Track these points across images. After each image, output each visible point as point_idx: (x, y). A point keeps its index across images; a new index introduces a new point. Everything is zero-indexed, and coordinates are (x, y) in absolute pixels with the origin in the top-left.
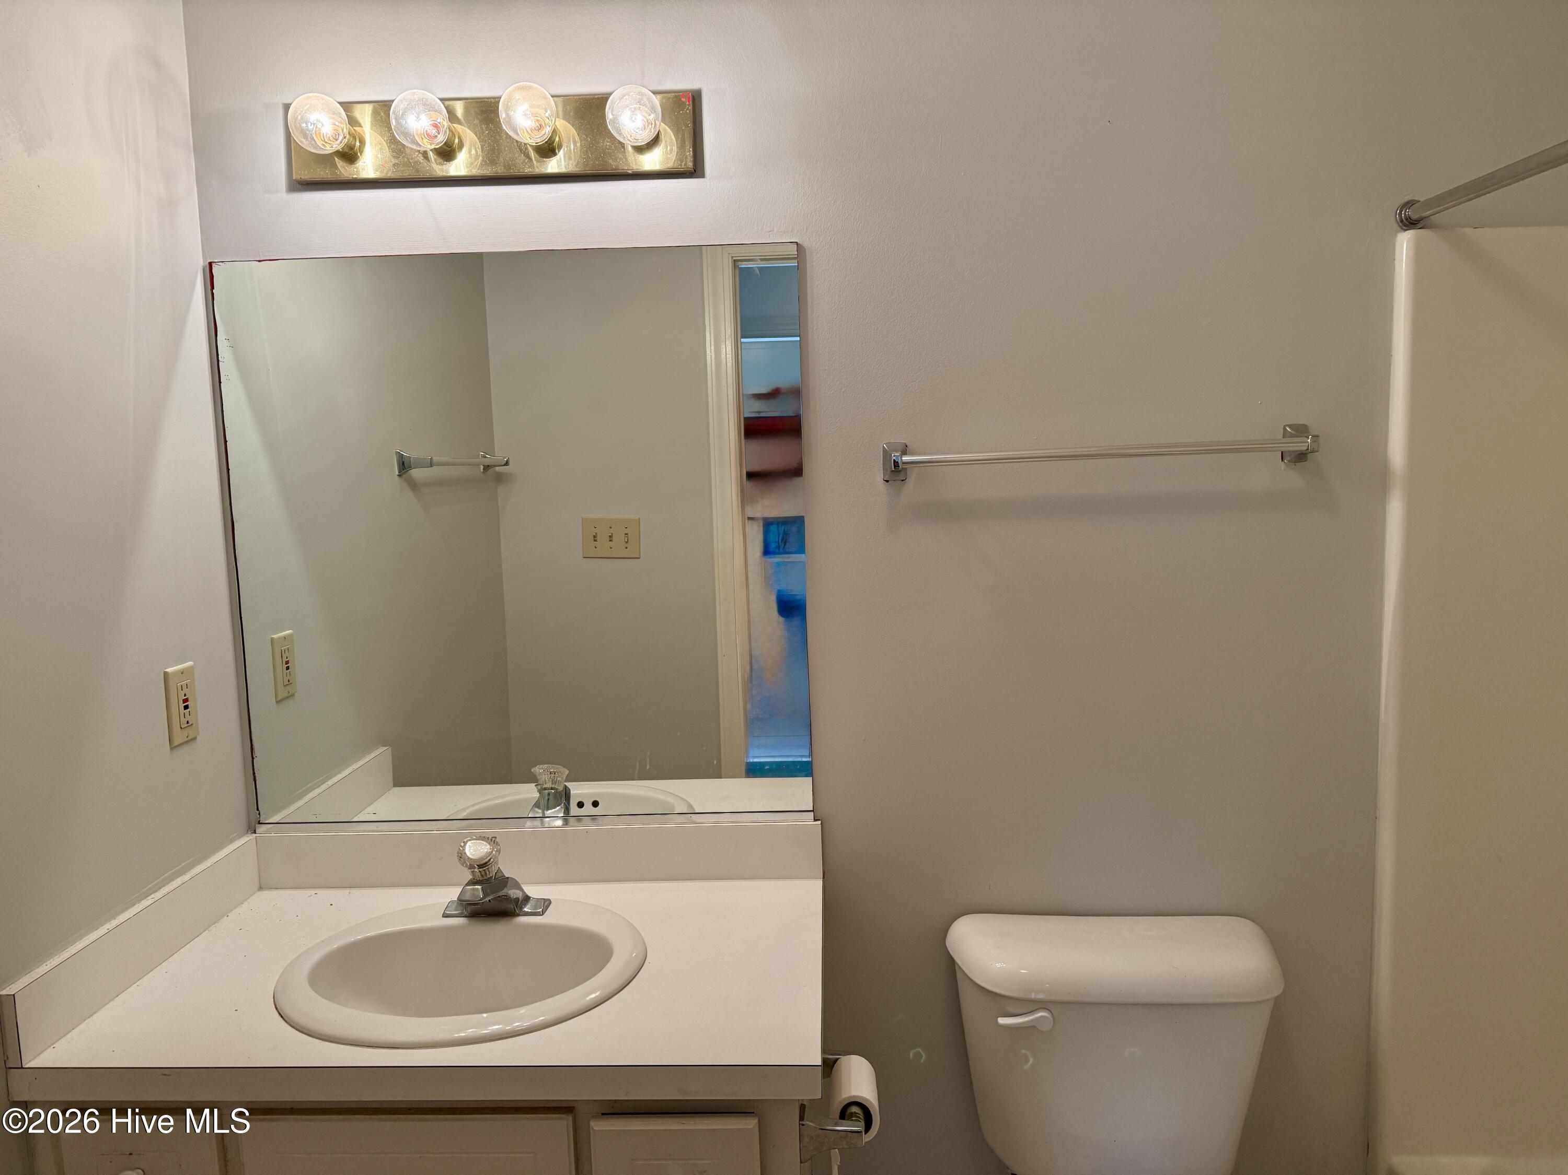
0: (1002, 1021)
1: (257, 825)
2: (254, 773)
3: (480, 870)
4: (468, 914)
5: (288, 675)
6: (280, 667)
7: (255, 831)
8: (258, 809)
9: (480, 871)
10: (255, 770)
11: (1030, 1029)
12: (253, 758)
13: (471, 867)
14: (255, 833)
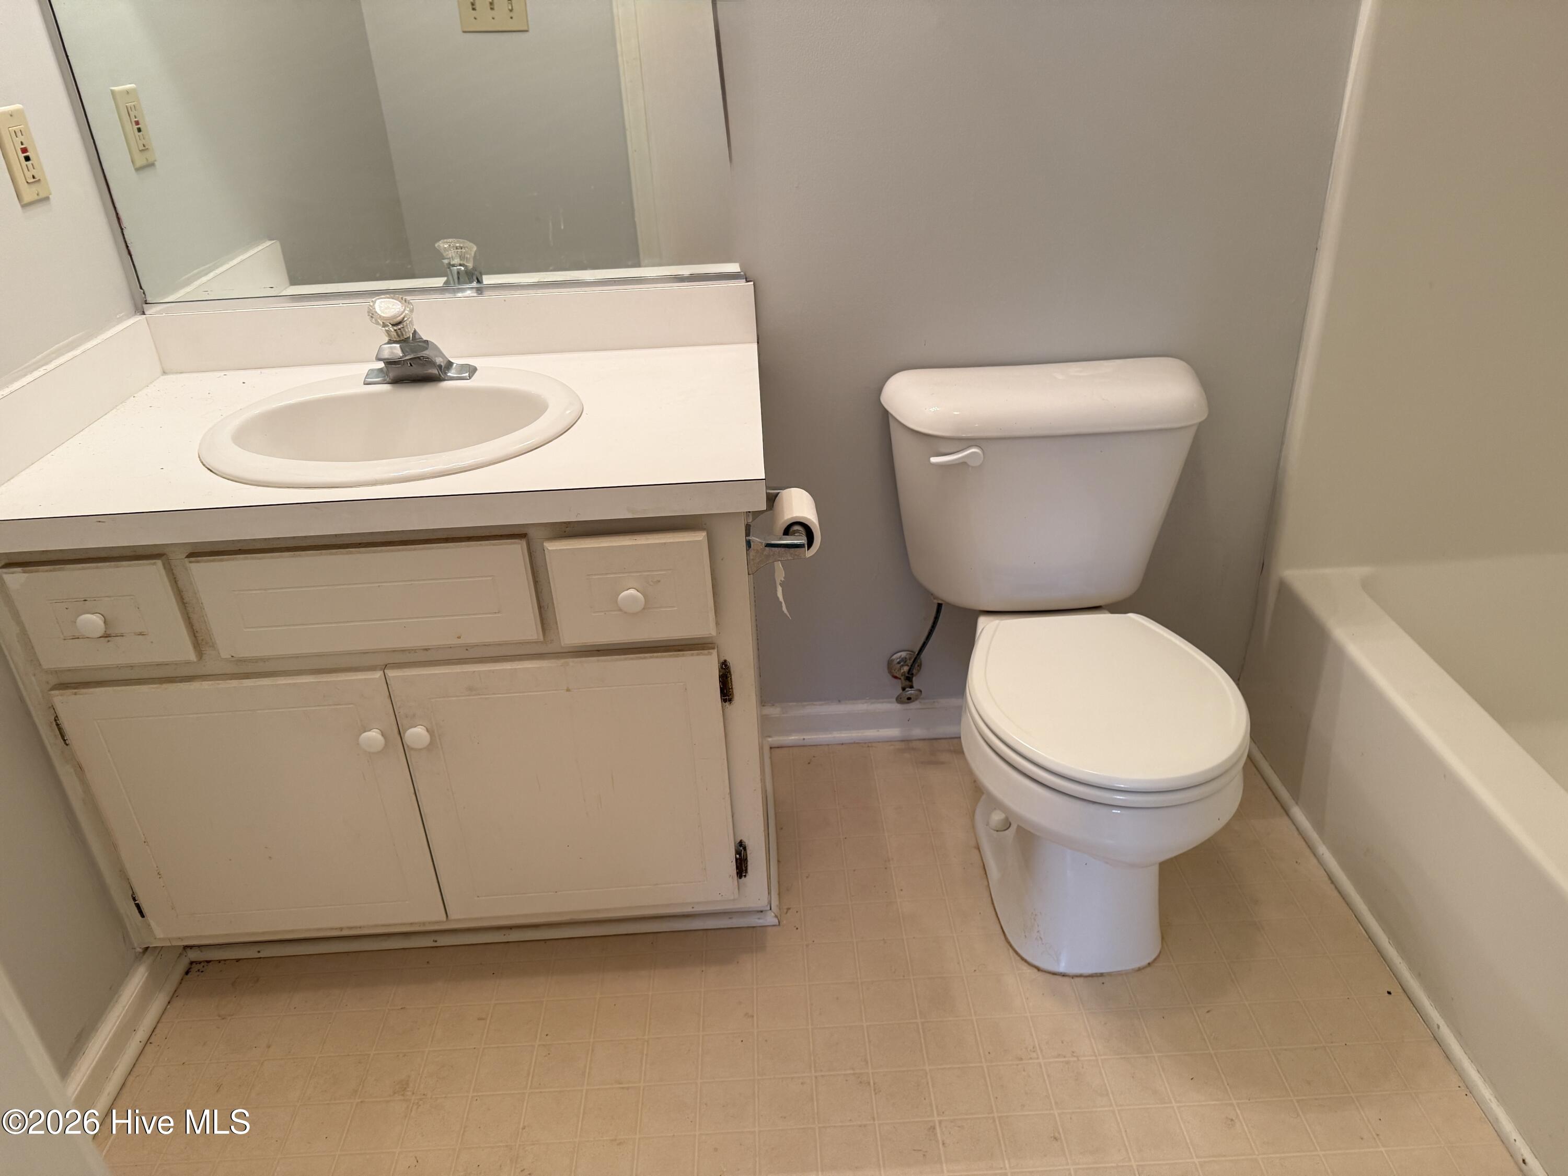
0: (934, 460)
1: (145, 306)
2: (127, 247)
3: (395, 328)
4: (390, 380)
5: (142, 137)
6: (131, 129)
7: (143, 312)
8: (141, 288)
9: (395, 330)
10: (128, 243)
11: (962, 464)
12: (122, 229)
13: (384, 325)
14: (145, 314)
